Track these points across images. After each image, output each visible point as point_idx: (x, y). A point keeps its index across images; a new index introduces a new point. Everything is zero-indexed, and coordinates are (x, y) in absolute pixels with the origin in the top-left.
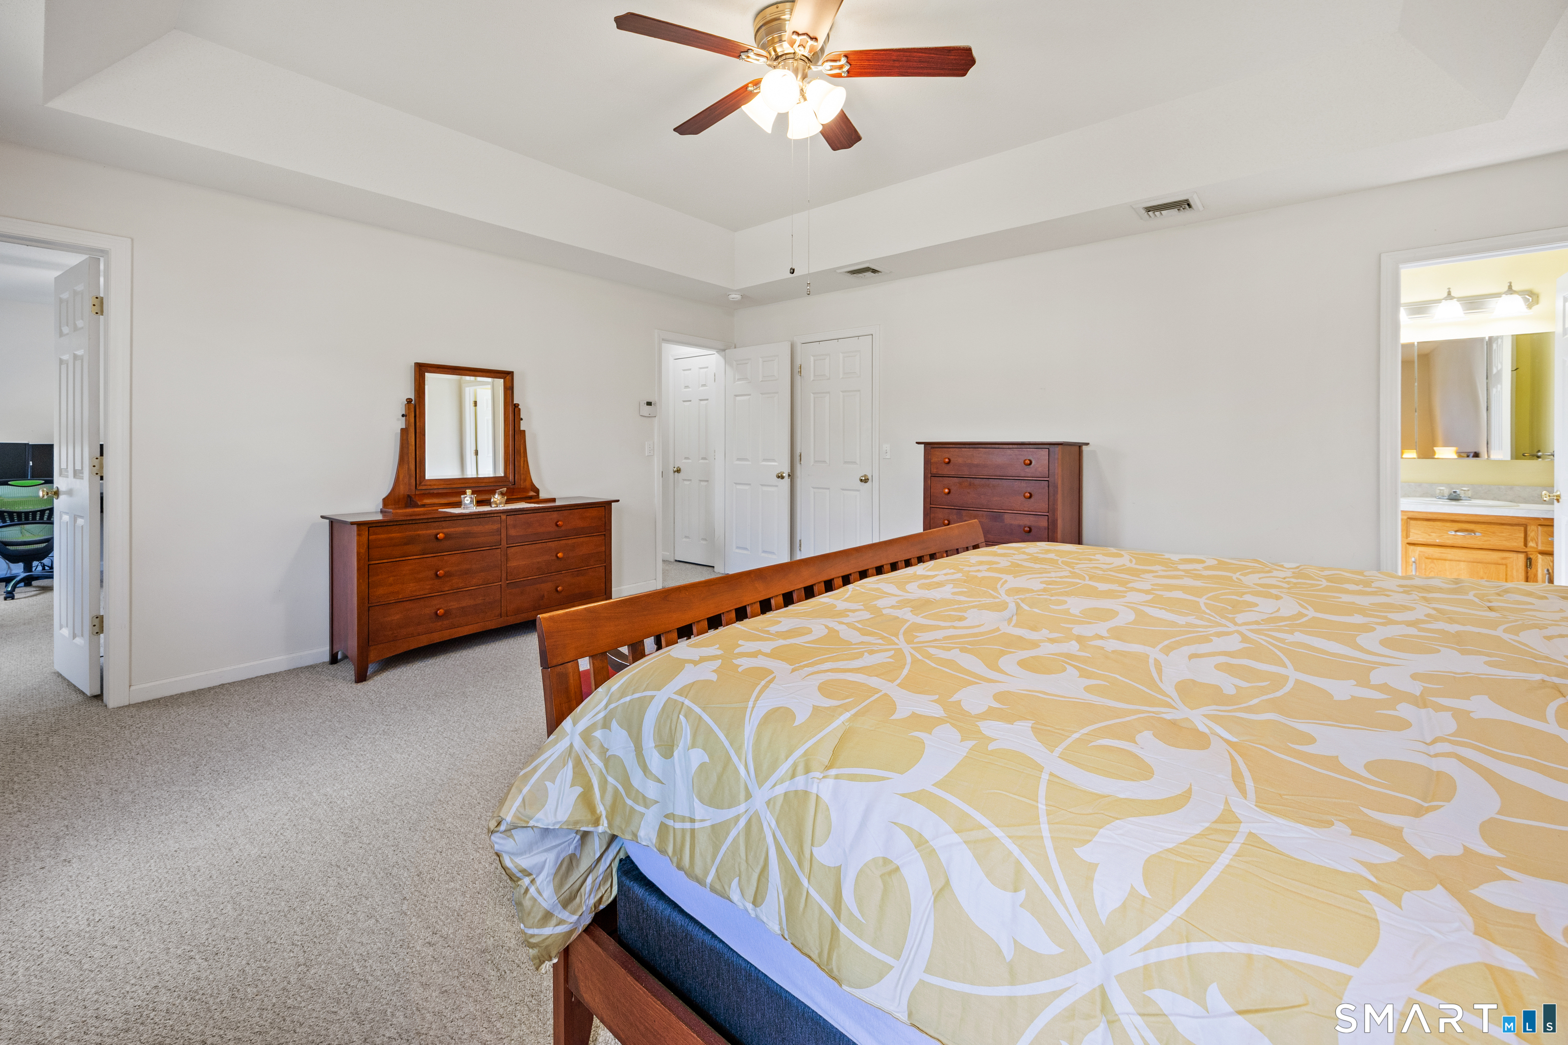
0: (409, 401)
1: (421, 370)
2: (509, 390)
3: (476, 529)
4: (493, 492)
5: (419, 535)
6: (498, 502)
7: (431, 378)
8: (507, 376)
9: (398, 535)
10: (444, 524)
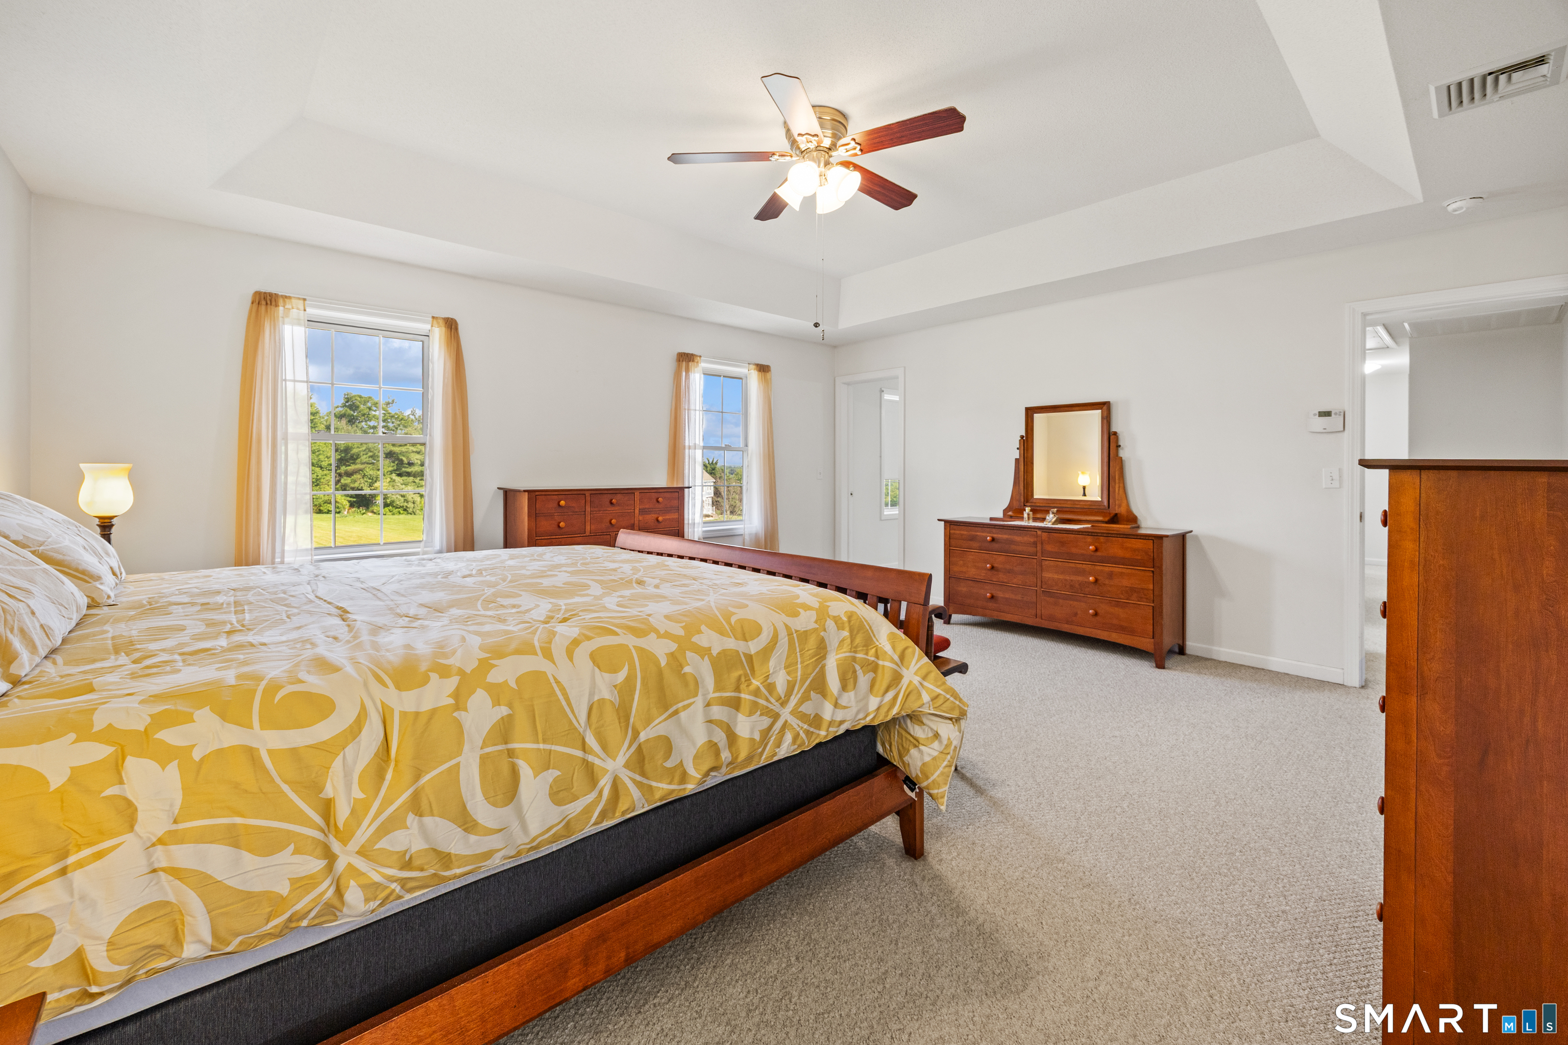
0: (1022, 437)
1: (1030, 412)
2: (1107, 420)
3: (1017, 539)
4: (1047, 512)
5: (977, 535)
6: (1050, 520)
7: (1037, 417)
8: (1105, 407)
9: (965, 533)
10: (994, 530)
